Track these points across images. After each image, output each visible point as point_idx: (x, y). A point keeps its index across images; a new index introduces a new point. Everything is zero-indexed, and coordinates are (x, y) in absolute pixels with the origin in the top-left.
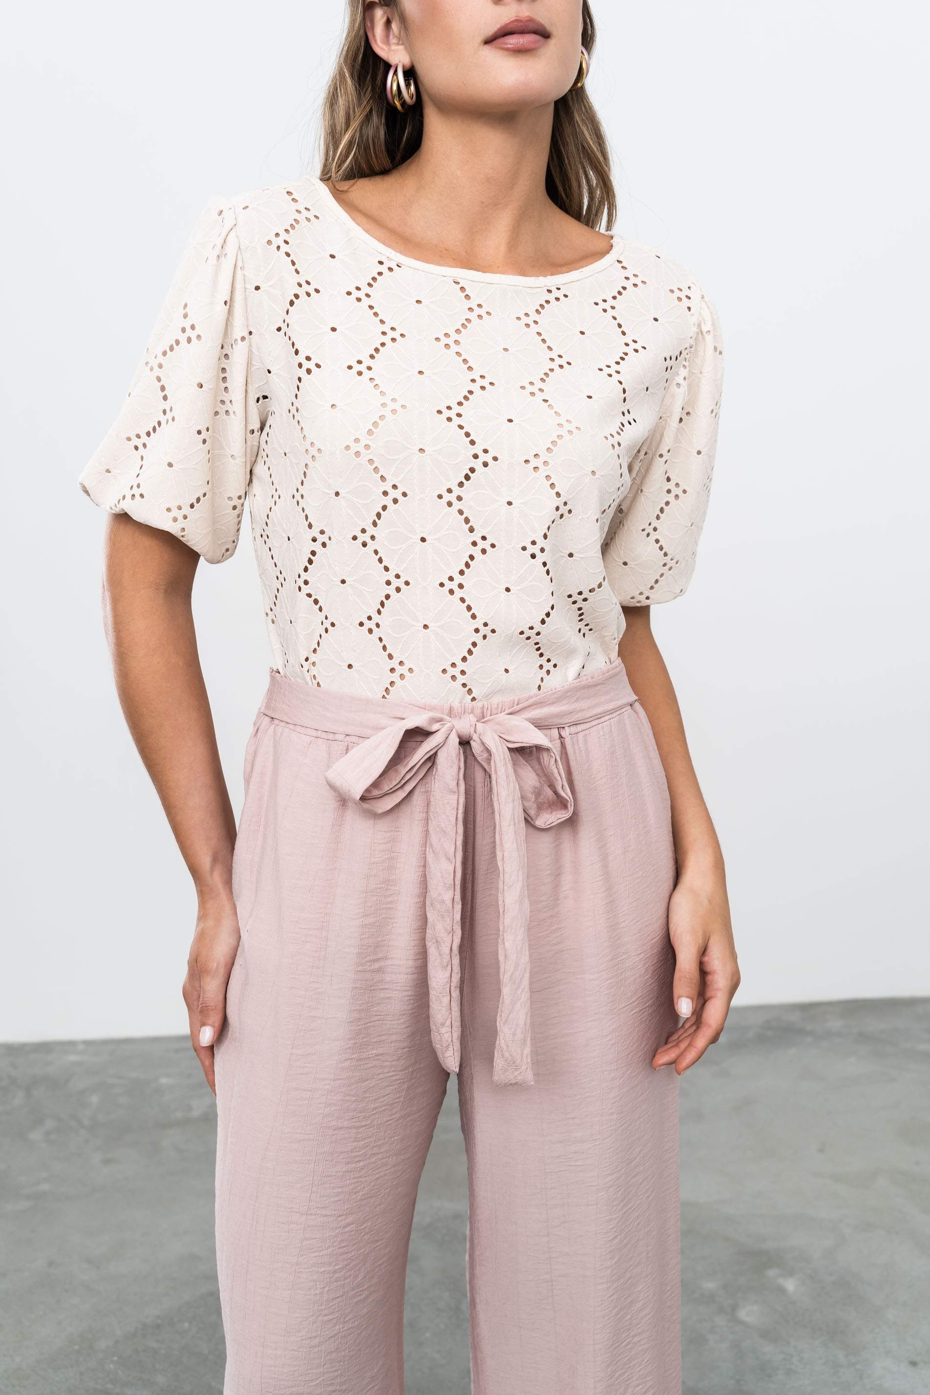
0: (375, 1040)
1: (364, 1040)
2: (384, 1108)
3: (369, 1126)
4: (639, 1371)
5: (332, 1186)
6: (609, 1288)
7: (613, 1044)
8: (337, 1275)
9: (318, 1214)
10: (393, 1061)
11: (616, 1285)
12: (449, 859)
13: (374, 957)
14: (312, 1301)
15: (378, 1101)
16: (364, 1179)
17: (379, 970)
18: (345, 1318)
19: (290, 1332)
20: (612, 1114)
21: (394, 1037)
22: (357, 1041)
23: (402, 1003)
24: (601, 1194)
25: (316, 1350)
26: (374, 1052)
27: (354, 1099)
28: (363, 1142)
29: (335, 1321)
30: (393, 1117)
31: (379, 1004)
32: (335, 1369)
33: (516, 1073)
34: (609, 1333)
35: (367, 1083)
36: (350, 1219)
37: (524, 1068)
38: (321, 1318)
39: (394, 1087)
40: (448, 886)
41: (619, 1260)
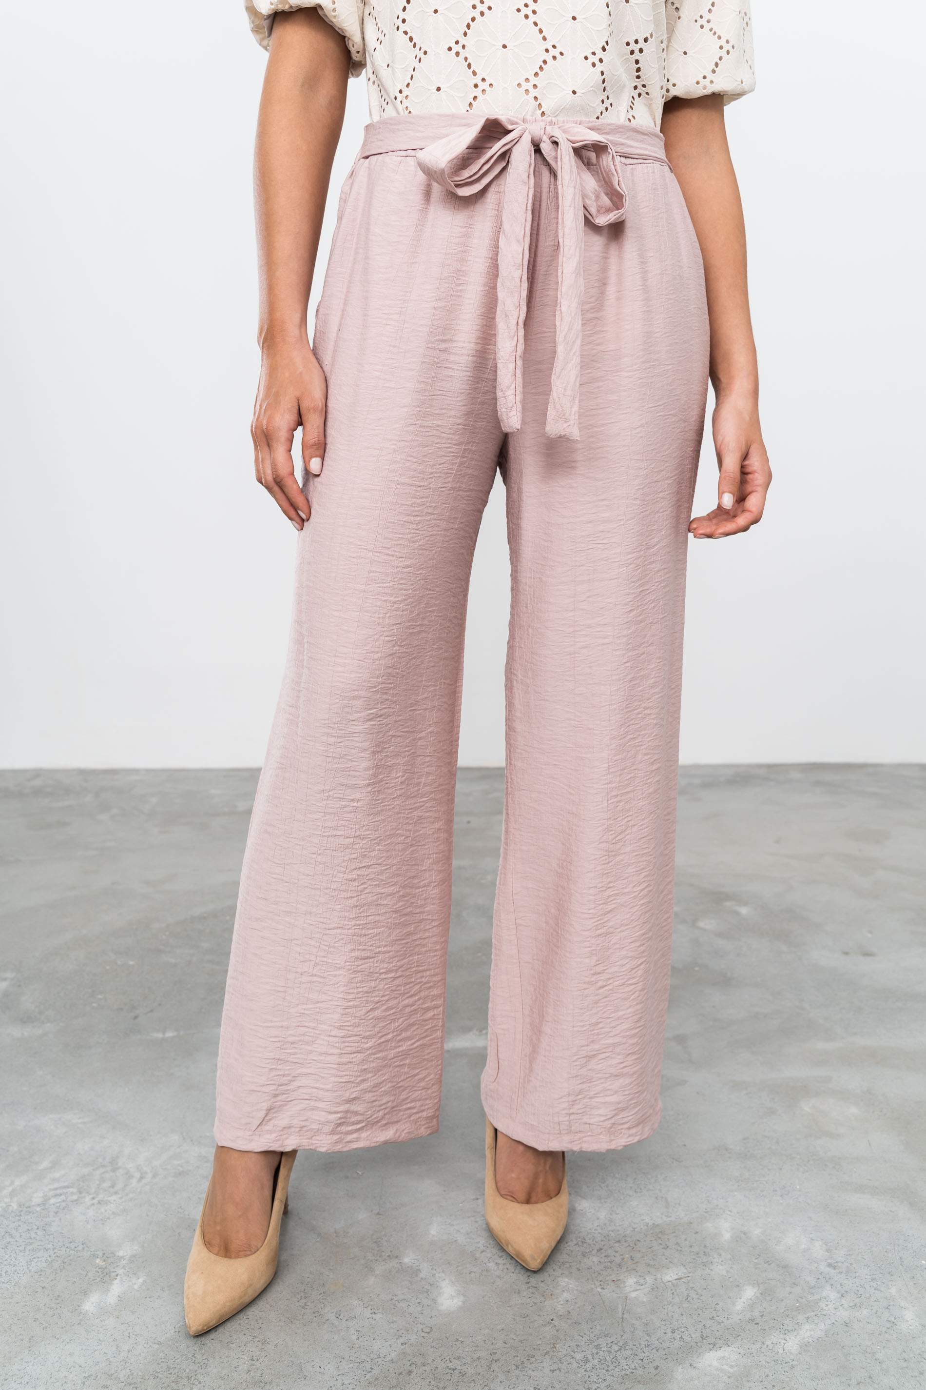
0: (437, 412)
1: (427, 410)
2: (439, 475)
3: (426, 488)
4: (649, 742)
5: (394, 531)
6: (624, 655)
7: (641, 437)
8: (396, 606)
9: (382, 553)
10: (450, 434)
11: (630, 654)
12: (518, 241)
13: (442, 338)
14: (376, 623)
15: (435, 467)
16: (421, 532)
17: (445, 351)
18: (401, 642)
19: (357, 646)
20: (636, 499)
21: (452, 413)
22: (422, 409)
23: (462, 382)
24: (623, 569)
25: (378, 662)
26: (435, 422)
27: (415, 460)
28: (421, 500)
29: (394, 642)
30: (446, 485)
31: (443, 380)
32: (389, 681)
33: (565, 425)
34: (623, 696)
35: (426, 448)
36: (408, 562)
37: (572, 422)
38: (382, 638)
39: (448, 458)
40: (517, 265)
41: (635, 633)
